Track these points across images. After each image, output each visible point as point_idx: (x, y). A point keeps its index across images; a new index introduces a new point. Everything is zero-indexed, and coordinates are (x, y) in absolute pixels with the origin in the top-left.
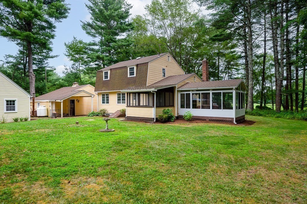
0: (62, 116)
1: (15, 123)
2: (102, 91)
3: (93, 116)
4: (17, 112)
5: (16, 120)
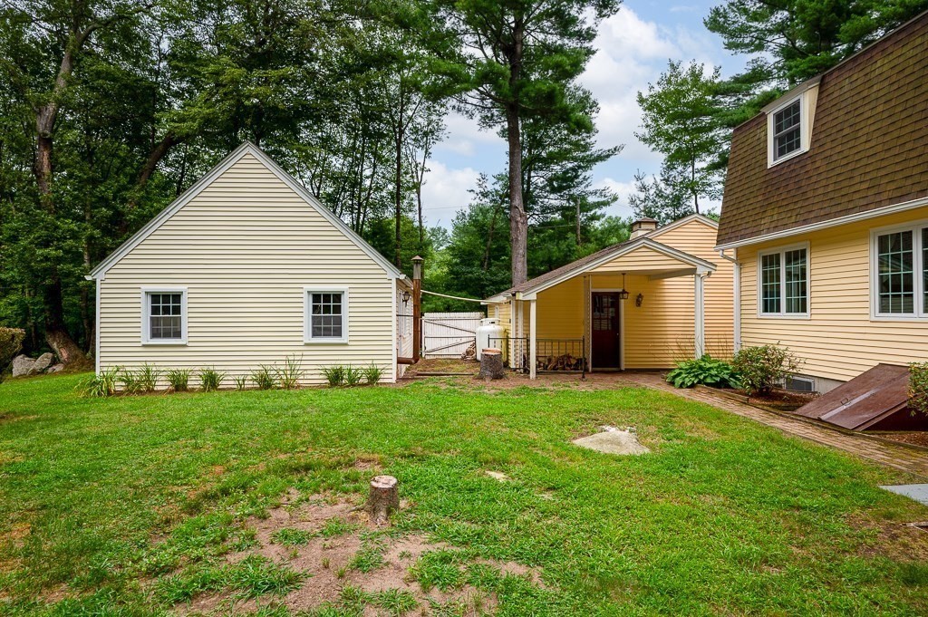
0: (533, 374)
1: (331, 389)
2: (758, 233)
3: (692, 386)
4: (346, 344)
5: (335, 378)
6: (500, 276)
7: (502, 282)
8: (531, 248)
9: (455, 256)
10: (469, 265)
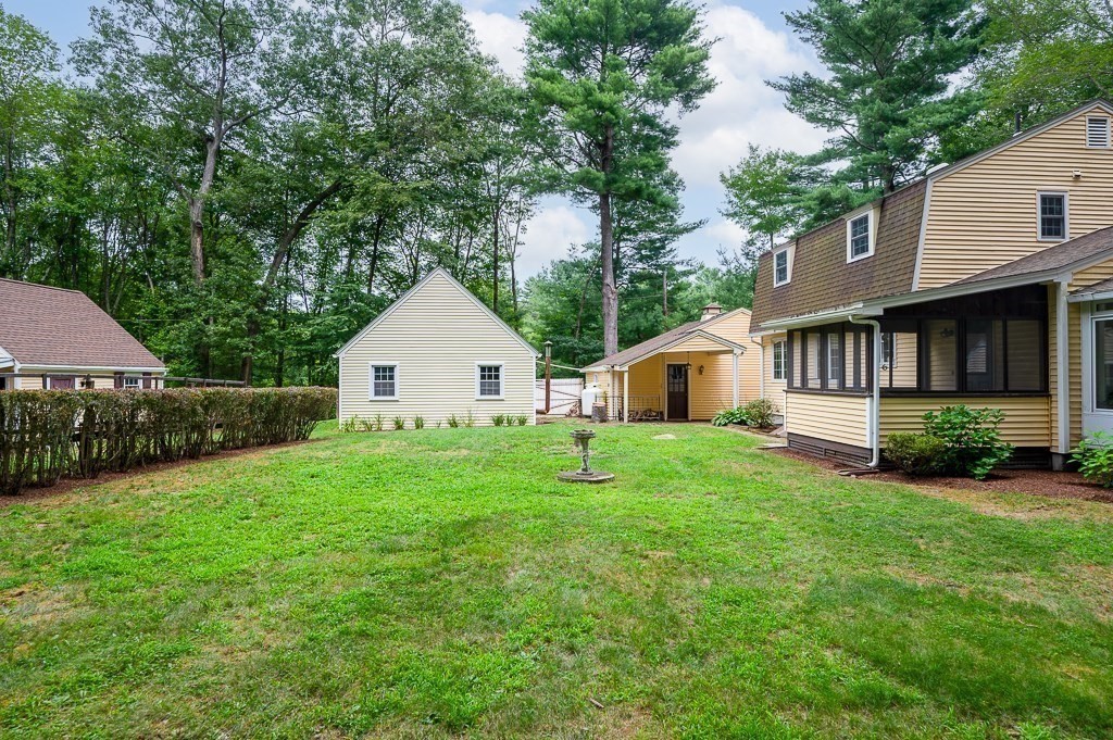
0: (626, 420)
1: (496, 428)
3: (725, 425)
4: (503, 400)
5: (498, 422)
6: (593, 344)
7: (594, 351)
8: (621, 319)
9: (548, 325)
10: (561, 334)
